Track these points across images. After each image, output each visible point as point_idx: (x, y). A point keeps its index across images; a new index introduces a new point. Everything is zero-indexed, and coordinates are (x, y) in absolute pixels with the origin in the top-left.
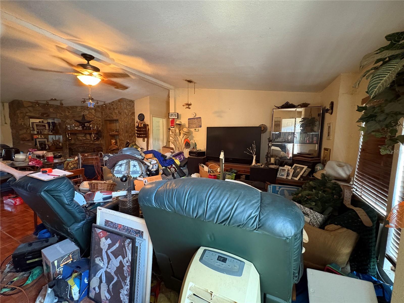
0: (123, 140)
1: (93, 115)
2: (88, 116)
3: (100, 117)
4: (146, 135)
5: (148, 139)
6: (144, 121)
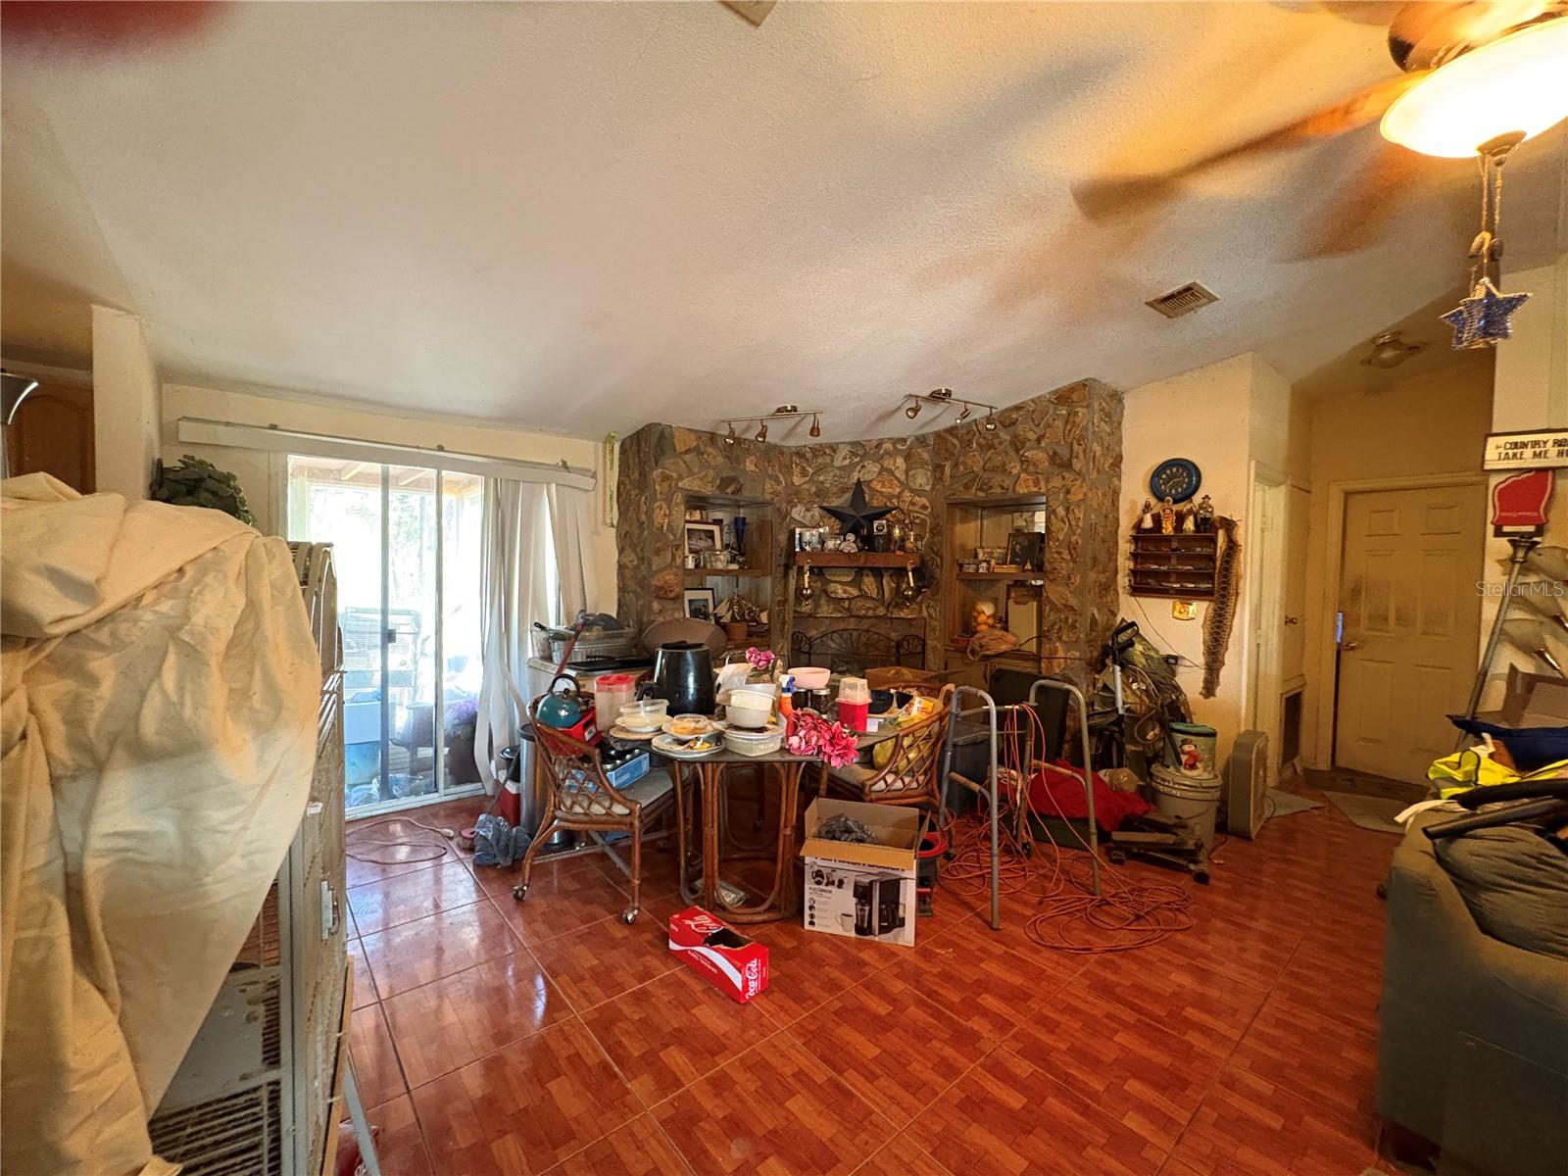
0: (1072, 609)
1: (896, 482)
2: (878, 487)
3: (928, 488)
4: (1213, 580)
5: (1223, 603)
6: (1197, 499)
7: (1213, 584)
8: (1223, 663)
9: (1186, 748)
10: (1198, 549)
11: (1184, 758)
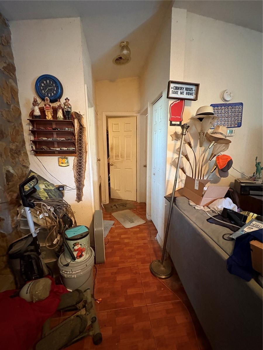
4: (75, 146)
5: (81, 157)
6: (63, 100)
7: (76, 148)
8: (84, 185)
9: (76, 248)
10: (67, 129)
11: (75, 254)
